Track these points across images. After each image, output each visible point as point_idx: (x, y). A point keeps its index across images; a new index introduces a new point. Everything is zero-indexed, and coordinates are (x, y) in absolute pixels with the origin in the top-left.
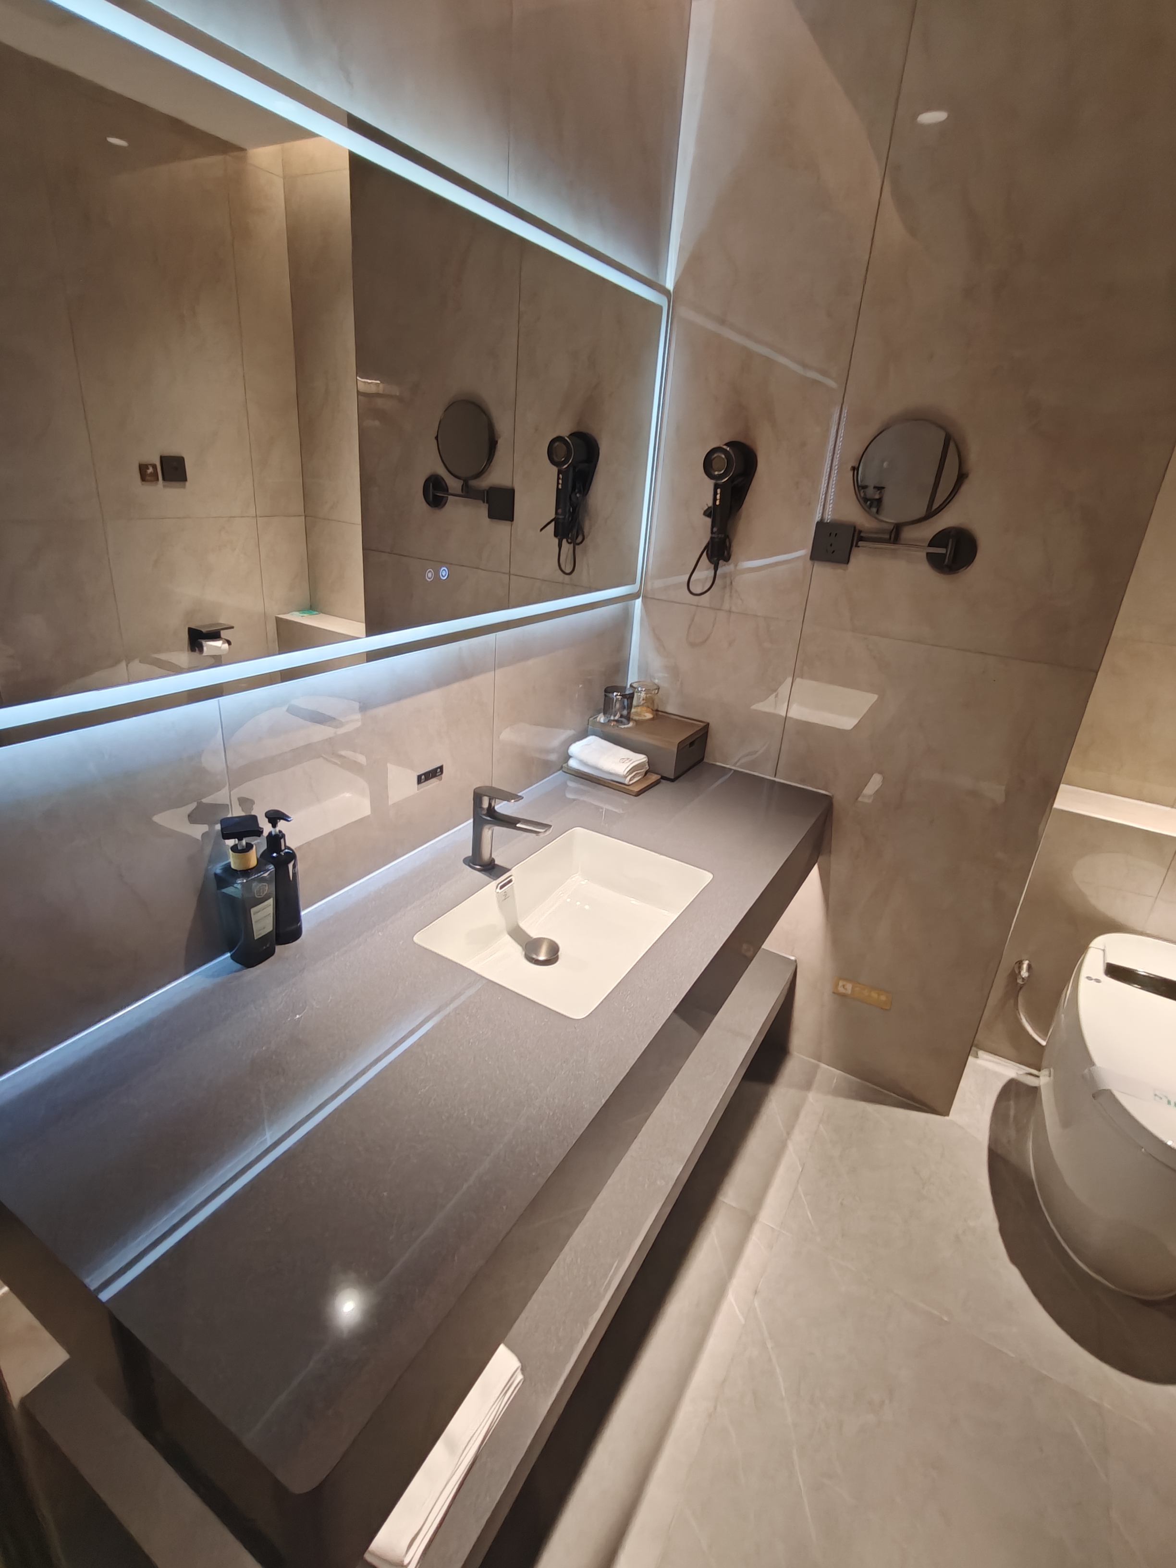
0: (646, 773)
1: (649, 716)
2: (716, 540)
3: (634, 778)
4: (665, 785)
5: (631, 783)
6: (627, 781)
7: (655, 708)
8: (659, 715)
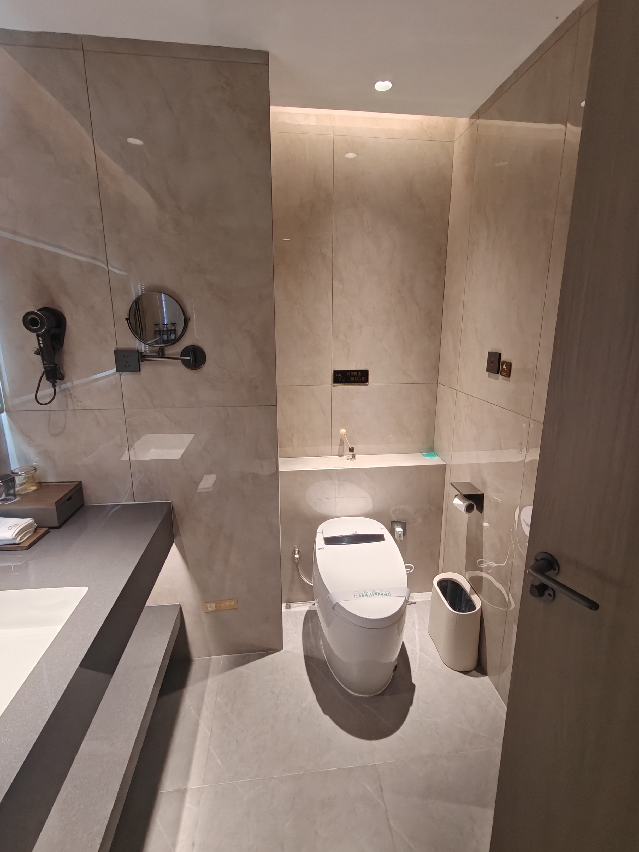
0: (36, 529)
1: (34, 488)
2: (49, 369)
3: (25, 536)
4: (53, 533)
5: (22, 541)
6: (17, 541)
7: (37, 481)
8: (42, 485)
